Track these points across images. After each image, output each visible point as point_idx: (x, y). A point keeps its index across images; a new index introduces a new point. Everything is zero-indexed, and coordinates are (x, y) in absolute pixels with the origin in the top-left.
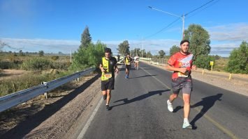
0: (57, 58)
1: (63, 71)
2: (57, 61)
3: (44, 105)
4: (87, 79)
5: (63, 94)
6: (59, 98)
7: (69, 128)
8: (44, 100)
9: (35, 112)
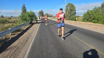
0: (11, 18)
1: (15, 24)
2: (11, 20)
3: (11, 38)
4: (27, 27)
5: (18, 33)
6: (17, 35)
7: (24, 45)
8: (10, 36)
9: (7, 41)
